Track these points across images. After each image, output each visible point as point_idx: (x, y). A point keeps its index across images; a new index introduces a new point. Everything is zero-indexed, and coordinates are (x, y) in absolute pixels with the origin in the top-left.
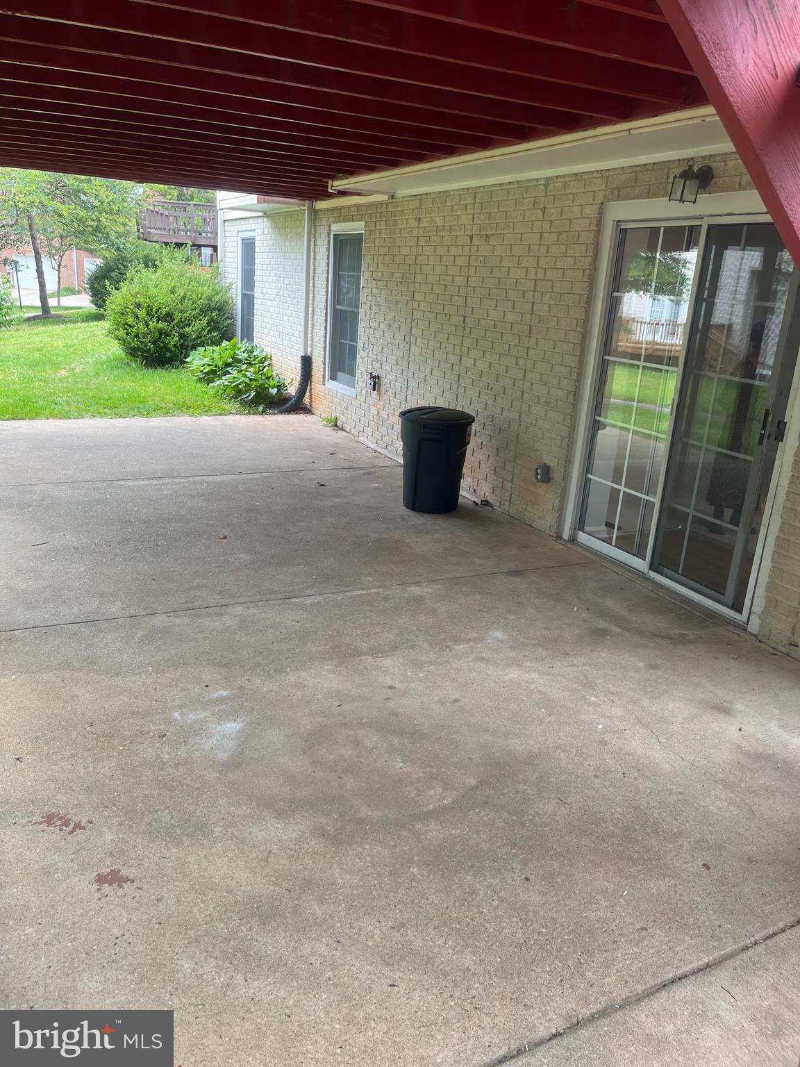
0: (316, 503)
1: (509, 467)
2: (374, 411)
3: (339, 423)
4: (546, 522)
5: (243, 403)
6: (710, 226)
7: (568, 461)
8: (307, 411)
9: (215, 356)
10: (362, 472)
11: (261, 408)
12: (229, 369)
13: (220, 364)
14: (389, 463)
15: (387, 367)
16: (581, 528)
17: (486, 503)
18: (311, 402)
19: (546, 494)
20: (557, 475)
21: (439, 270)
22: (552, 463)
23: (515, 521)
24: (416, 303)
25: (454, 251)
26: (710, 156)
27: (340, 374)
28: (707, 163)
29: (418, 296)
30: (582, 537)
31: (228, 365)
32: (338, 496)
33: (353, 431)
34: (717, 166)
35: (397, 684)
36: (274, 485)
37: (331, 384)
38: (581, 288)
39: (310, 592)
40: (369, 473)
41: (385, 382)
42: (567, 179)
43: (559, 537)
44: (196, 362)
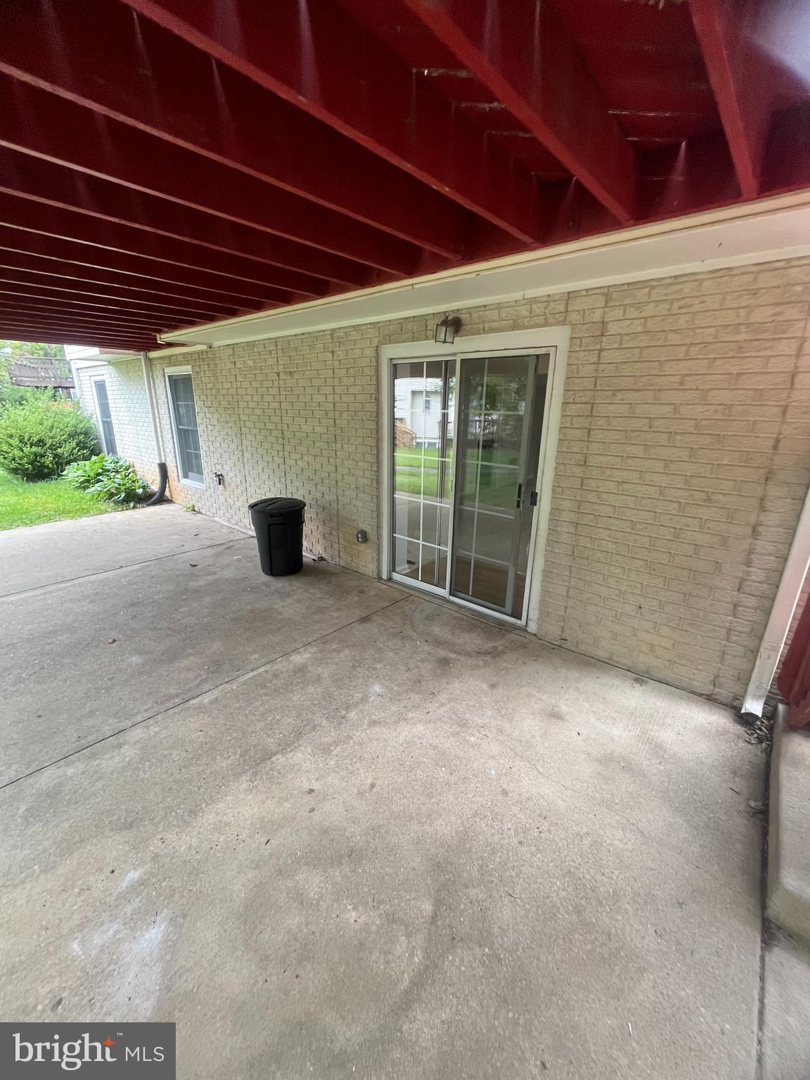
0: (193, 584)
1: (334, 533)
2: (222, 498)
3: (196, 509)
4: (370, 569)
5: (116, 503)
6: (462, 361)
7: (379, 527)
8: (170, 501)
9: (87, 468)
10: (223, 547)
11: (132, 504)
12: (100, 477)
13: (92, 474)
14: (242, 536)
15: (227, 468)
16: (394, 571)
17: (322, 559)
18: (171, 495)
19: (367, 552)
20: (372, 536)
21: (256, 398)
22: (368, 529)
23: (346, 571)
24: (242, 423)
25: (266, 384)
26: (458, 310)
27: (190, 474)
28: (455, 315)
29: (243, 417)
30: (396, 576)
31: (99, 474)
32: (208, 574)
33: (208, 513)
34: (464, 317)
35: (316, 786)
36: (153, 573)
37: (184, 481)
38: (370, 407)
39: (206, 687)
40: (229, 548)
41: (227, 479)
42: (348, 330)
43: (380, 578)
44: (70, 475)
